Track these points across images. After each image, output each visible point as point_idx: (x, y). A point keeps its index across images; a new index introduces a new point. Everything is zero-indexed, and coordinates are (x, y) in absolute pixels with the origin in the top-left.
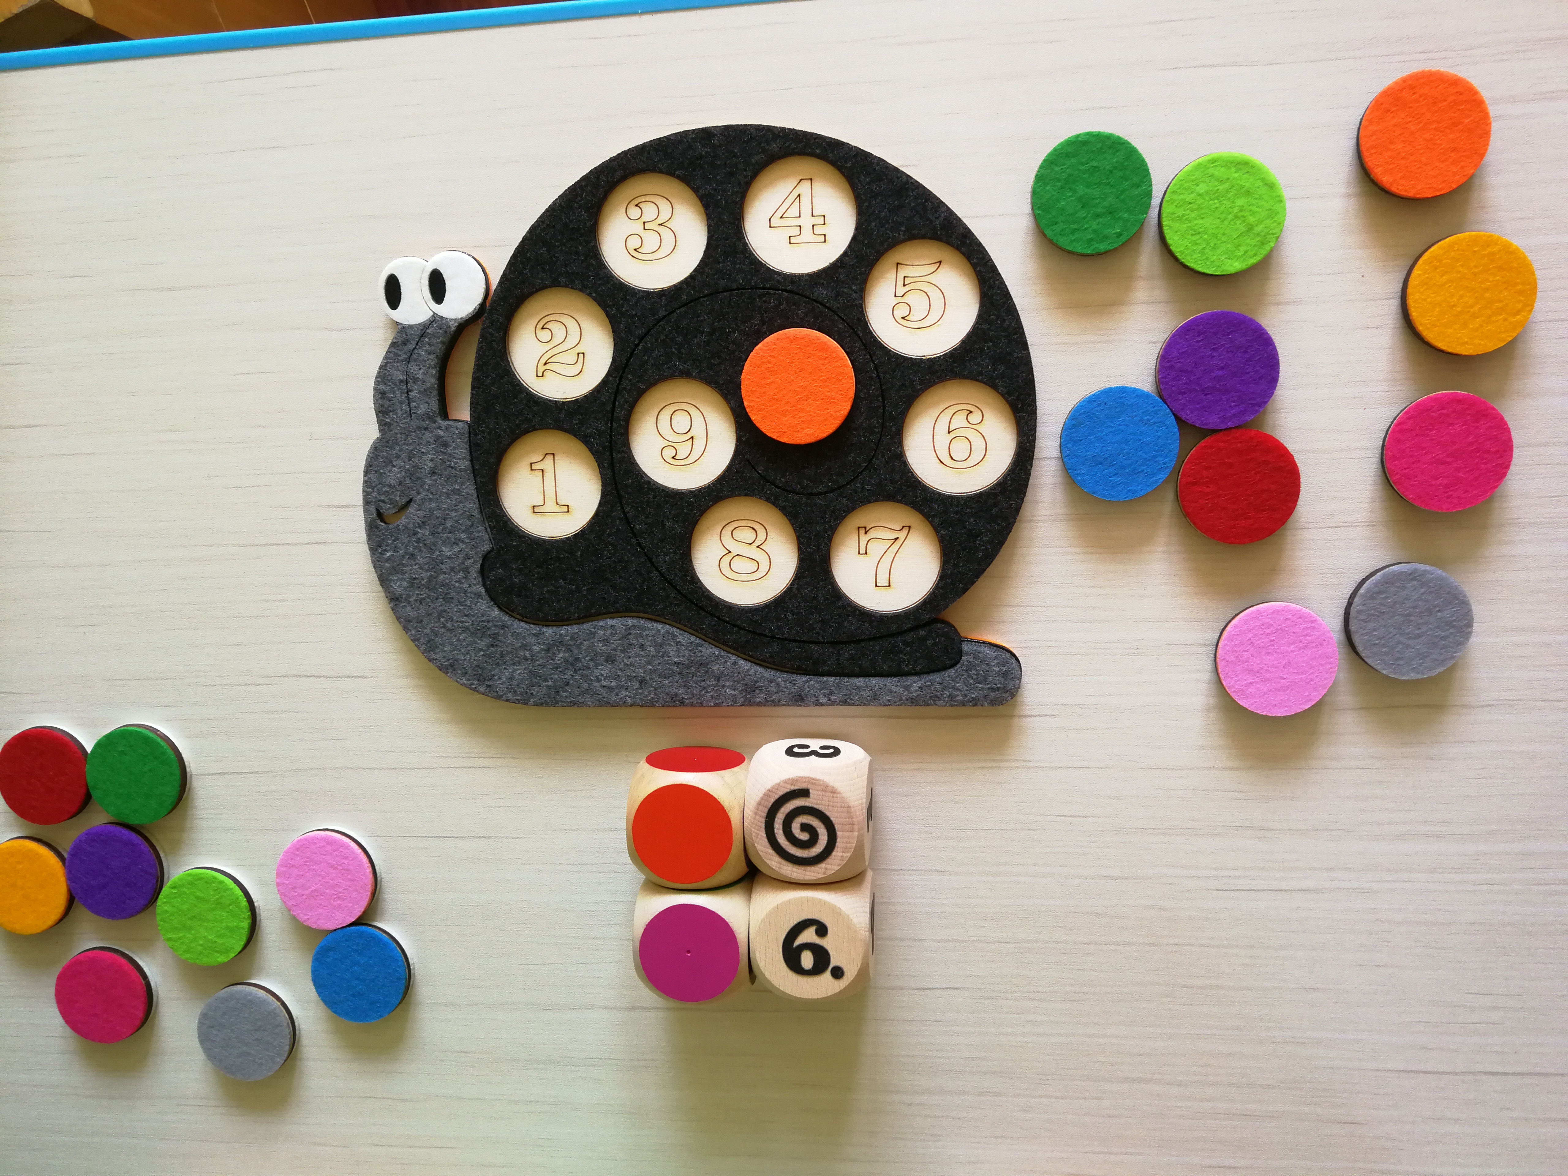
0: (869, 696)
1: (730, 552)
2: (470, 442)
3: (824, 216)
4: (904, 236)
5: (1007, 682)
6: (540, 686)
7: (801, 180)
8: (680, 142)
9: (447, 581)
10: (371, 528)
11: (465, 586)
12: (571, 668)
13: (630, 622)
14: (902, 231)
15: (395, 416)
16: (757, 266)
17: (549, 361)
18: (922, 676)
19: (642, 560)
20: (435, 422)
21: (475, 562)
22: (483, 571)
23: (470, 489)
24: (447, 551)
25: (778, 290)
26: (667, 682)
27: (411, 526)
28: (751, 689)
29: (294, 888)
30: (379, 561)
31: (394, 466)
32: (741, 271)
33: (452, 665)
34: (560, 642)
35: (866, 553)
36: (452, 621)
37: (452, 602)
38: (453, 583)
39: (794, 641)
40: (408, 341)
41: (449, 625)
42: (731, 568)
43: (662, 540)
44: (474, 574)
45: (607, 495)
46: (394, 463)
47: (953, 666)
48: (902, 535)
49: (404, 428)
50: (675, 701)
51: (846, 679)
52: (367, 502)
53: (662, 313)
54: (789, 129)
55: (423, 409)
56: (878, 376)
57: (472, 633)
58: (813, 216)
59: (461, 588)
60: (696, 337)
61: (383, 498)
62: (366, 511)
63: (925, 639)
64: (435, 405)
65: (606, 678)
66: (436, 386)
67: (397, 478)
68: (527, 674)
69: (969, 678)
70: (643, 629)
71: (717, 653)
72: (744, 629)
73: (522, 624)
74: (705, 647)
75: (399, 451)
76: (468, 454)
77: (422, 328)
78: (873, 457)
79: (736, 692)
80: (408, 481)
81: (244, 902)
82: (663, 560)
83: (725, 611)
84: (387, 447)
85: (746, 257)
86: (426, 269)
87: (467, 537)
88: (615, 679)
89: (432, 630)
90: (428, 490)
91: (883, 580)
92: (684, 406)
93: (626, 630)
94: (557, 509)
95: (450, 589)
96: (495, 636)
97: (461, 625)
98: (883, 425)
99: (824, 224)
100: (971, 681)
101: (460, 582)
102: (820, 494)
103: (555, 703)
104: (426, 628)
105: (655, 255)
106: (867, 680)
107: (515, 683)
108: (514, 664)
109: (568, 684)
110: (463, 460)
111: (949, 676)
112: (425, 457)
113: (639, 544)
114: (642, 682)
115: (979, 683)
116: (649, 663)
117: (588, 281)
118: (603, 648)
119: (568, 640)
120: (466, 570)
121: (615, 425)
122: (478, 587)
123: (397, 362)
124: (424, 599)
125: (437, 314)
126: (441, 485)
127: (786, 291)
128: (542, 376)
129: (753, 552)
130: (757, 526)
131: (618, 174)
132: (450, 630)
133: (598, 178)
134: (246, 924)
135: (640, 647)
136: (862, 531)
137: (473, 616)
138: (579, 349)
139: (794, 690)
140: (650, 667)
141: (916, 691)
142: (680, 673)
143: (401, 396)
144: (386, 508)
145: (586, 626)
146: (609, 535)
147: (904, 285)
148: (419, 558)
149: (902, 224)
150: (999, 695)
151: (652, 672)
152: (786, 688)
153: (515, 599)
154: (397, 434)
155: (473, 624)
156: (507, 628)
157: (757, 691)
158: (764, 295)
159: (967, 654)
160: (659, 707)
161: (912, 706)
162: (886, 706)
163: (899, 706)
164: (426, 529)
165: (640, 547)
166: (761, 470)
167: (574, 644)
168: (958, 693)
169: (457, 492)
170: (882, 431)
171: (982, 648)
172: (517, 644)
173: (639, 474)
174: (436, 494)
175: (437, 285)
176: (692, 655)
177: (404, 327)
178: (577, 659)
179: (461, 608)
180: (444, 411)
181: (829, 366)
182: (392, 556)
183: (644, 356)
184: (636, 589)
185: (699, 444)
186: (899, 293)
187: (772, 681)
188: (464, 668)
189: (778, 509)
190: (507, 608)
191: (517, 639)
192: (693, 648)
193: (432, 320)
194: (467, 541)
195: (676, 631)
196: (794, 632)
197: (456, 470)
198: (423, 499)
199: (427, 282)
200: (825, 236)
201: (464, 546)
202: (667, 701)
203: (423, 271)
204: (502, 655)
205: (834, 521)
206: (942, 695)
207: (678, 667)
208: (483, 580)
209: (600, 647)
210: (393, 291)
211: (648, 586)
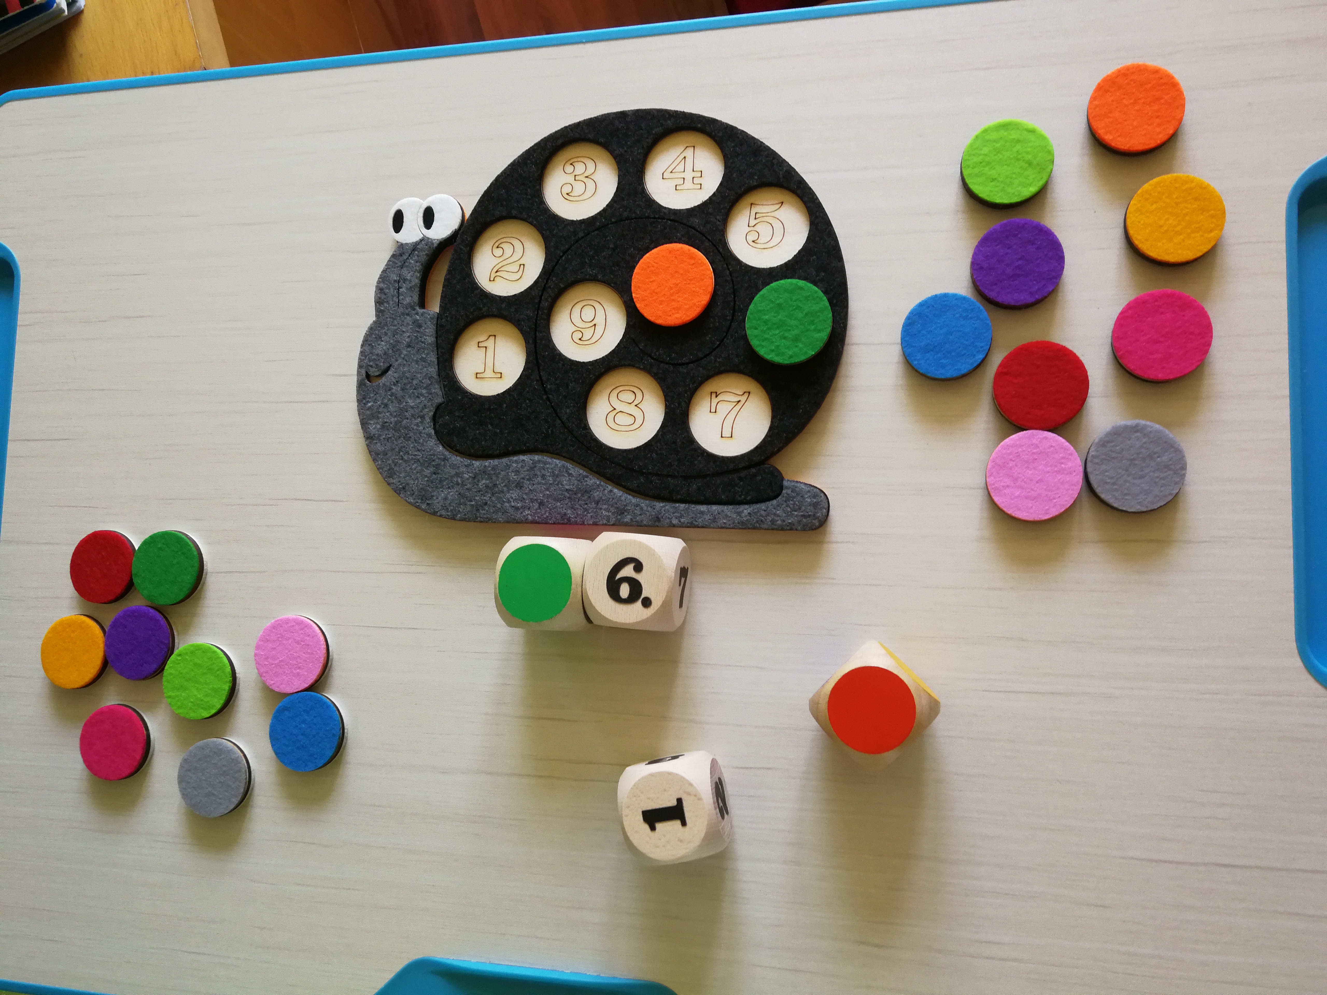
0: (709, 519)
1: (615, 409)
2: (437, 325)
3: (701, 171)
4: (756, 182)
5: (816, 511)
6: (466, 504)
7: (687, 147)
8: (604, 120)
9: (408, 425)
10: (361, 385)
12: (490, 492)
13: (536, 457)
14: (755, 179)
15: (388, 306)
16: (651, 203)
17: (500, 270)
18: (751, 505)
19: (549, 411)
20: (414, 309)
21: (430, 410)
22: (434, 418)
23: (433, 358)
24: (411, 403)
25: (664, 219)
26: (559, 504)
27: (388, 384)
28: (622, 511)
29: (267, 658)
30: (362, 409)
31: (382, 341)
32: (639, 206)
34: (484, 472)
35: (716, 412)
36: (408, 454)
37: (410, 440)
38: (412, 426)
39: (657, 475)
40: (404, 253)
41: (405, 458)
42: (614, 421)
43: (565, 397)
44: (428, 420)
45: (530, 362)
47: (775, 497)
48: (743, 399)
49: (393, 314)
50: (563, 520)
51: (693, 506)
52: (360, 367)
53: (581, 235)
54: (681, 112)
55: (408, 300)
56: (732, 280)
57: (422, 464)
58: (693, 171)
59: (417, 430)
60: (604, 251)
61: (371, 364)
62: (359, 373)
63: (755, 475)
64: (416, 298)
65: (515, 500)
66: (419, 285)
67: (383, 350)
68: (457, 495)
69: (787, 506)
70: (545, 463)
71: (598, 483)
72: (619, 465)
73: (458, 458)
75: (387, 330)
76: (435, 333)
77: (414, 244)
78: (724, 338)
79: (610, 514)
80: (390, 351)
81: (228, 669)
82: (565, 412)
84: (379, 327)
85: (644, 197)
86: (422, 206)
87: (426, 393)
88: (521, 501)
89: (393, 462)
90: (403, 359)
91: (727, 433)
92: (591, 302)
93: (532, 463)
94: (493, 375)
95: (410, 430)
96: (437, 466)
97: (414, 457)
98: (733, 315)
99: (701, 176)
100: (789, 509)
101: (417, 425)
102: (683, 364)
104: (389, 460)
105: (581, 198)
106: (709, 506)
107: (448, 502)
108: (449, 488)
109: (486, 504)
110: (430, 336)
111: (772, 505)
112: (405, 335)
113: (548, 398)
114: (541, 504)
115: (796, 511)
116: (547, 489)
117: (532, 213)
118: (514, 477)
119: (490, 471)
120: (422, 417)
121: (540, 313)
122: (430, 429)
123: (395, 268)
124: (390, 438)
125: (425, 236)
126: (414, 354)
127: (671, 220)
128: (494, 280)
129: (632, 410)
130: (636, 390)
131: (560, 142)
132: (406, 461)
133: (546, 144)
134: (227, 687)
135: (542, 477)
136: (714, 395)
137: (424, 451)
138: (521, 262)
139: (653, 513)
140: (548, 493)
141: (746, 516)
142: (569, 498)
143: (394, 291)
144: (374, 372)
145: (505, 460)
146: (528, 392)
147: (755, 219)
148: (390, 407)
149: (755, 175)
150: (810, 521)
151: (549, 496)
152: (648, 511)
153: (455, 439)
154: (387, 318)
155: (422, 457)
156: (447, 460)
157: (626, 514)
158: (654, 222)
159: (787, 488)
160: (551, 524)
161: (742, 529)
162: (722, 528)
163: (732, 528)
164: (399, 386)
165: (549, 402)
166: (641, 346)
167: (494, 474)
168: (779, 518)
169: (423, 360)
170: (733, 318)
171: (798, 485)
172: (453, 472)
173: (554, 348)
174: (409, 361)
175: (429, 217)
176: (580, 484)
177: (402, 244)
178: (495, 485)
179: (416, 445)
180: (422, 303)
181: (695, 270)
182: (373, 405)
183: (565, 264)
184: (544, 433)
185: (599, 330)
186: (752, 224)
187: (637, 505)
188: (413, 490)
189: (652, 376)
190: (448, 445)
191: (453, 469)
192: (581, 479)
193: (421, 240)
194: (426, 395)
195: (569, 465)
196: (656, 468)
197: (425, 344)
198: (400, 365)
199: (422, 215)
200: (701, 184)
201: (424, 399)
202: (558, 520)
203: (420, 207)
204: (441, 481)
205: (693, 384)
206: (765, 520)
207: (568, 493)
208: (434, 425)
209: (513, 476)
210: (398, 221)
211: (552, 431)
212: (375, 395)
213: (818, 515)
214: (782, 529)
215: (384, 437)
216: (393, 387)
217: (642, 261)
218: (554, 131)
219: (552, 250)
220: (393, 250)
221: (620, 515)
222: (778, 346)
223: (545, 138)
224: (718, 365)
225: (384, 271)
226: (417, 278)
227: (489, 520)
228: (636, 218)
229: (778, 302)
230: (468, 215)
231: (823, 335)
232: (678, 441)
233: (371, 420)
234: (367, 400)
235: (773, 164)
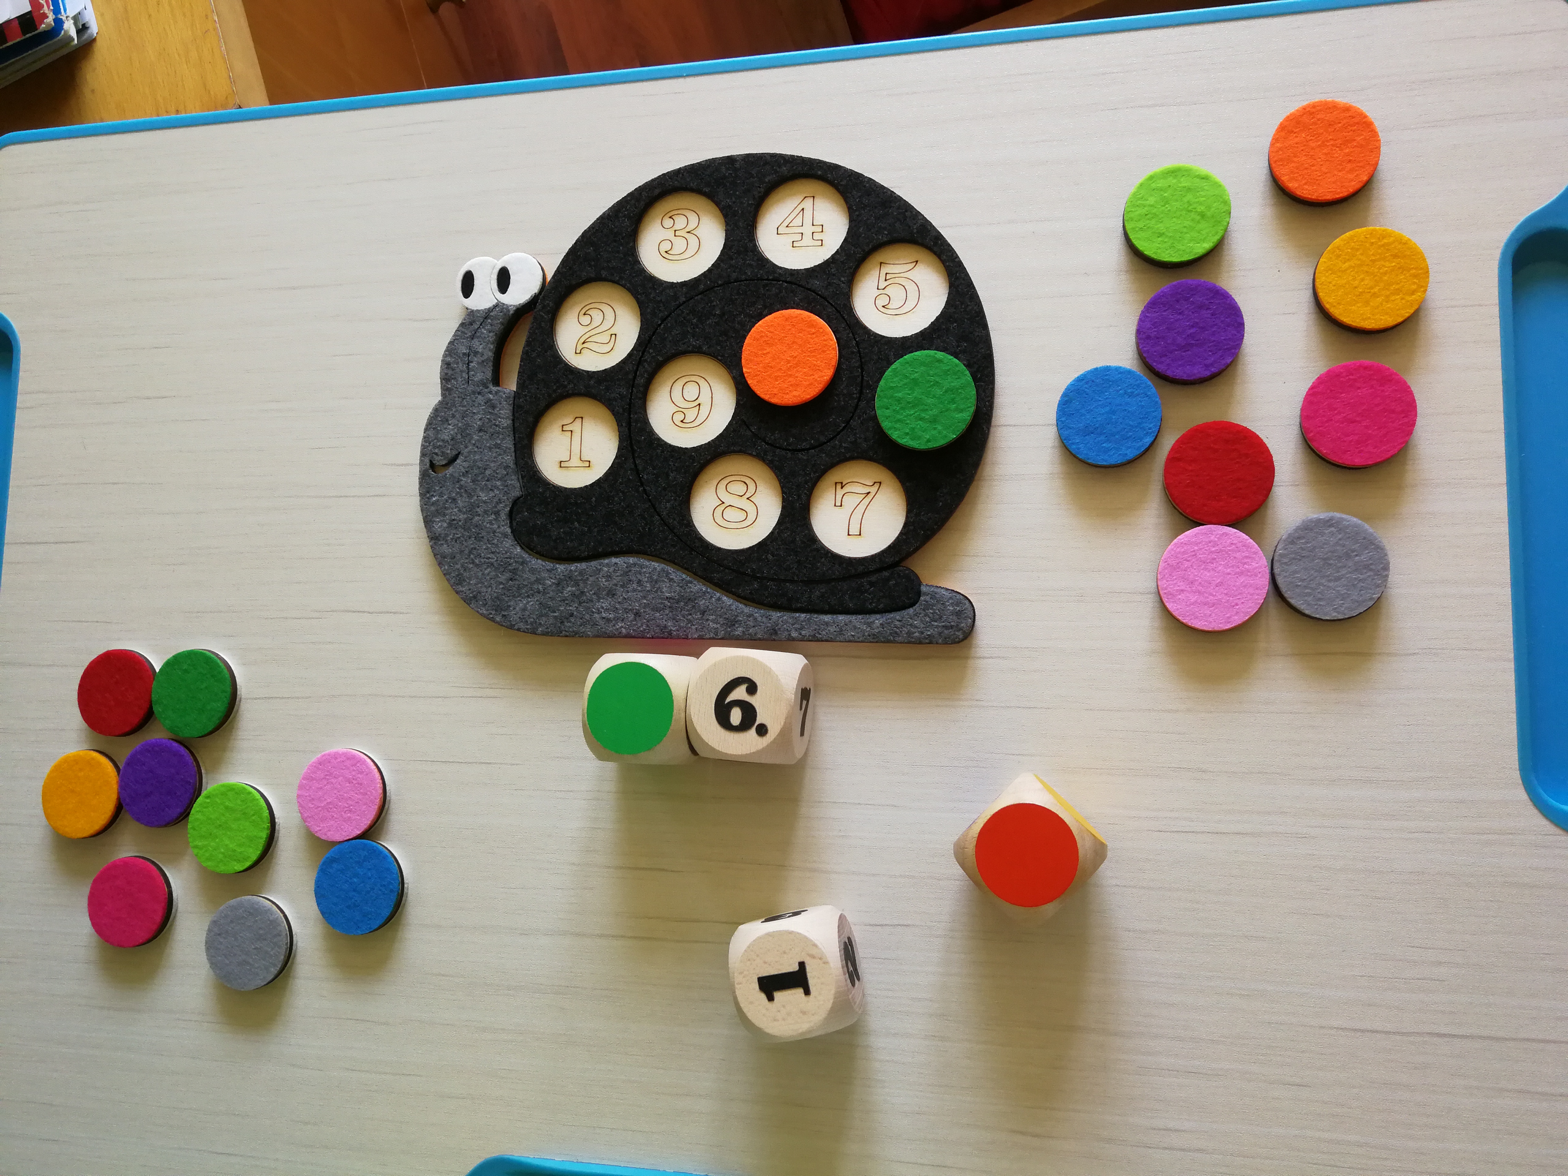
0: (835, 631)
1: (723, 503)
2: (514, 406)
3: (822, 226)
4: (886, 238)
5: (959, 621)
6: (548, 616)
7: (805, 197)
8: (709, 166)
9: (480, 522)
10: (424, 476)
11: (495, 526)
12: (576, 601)
13: (631, 560)
14: (885, 234)
15: (455, 383)
16: (764, 262)
17: (587, 341)
18: (884, 614)
19: (646, 506)
21: (506, 505)
22: (511, 515)
23: (508, 443)
24: (483, 496)
25: (779, 281)
26: (658, 614)
27: (456, 475)
28: (732, 623)
29: (311, 800)
30: (425, 505)
31: (449, 425)
32: (750, 265)
33: (475, 597)
34: (569, 578)
35: (841, 506)
36: (480, 557)
37: (482, 541)
38: (485, 524)
39: (773, 580)
40: (474, 321)
41: (477, 561)
42: (723, 517)
43: (665, 489)
44: (503, 516)
45: (623, 449)
46: (450, 422)
47: (912, 605)
48: (873, 490)
49: (461, 393)
50: (663, 633)
51: (816, 616)
52: (423, 455)
53: (682, 299)
54: (797, 156)
55: (479, 377)
56: (859, 352)
57: (496, 568)
58: (813, 225)
59: (491, 528)
60: (709, 319)
61: (436, 451)
63: (888, 580)
64: (489, 374)
65: (605, 610)
66: (492, 359)
67: (451, 435)
68: (538, 605)
69: (925, 615)
70: (642, 567)
71: (704, 589)
72: (729, 568)
73: (539, 561)
74: (694, 584)
75: (455, 412)
77: (487, 311)
78: (850, 420)
79: (718, 626)
80: (459, 436)
81: (266, 813)
82: (665, 507)
83: (714, 552)
84: (446, 408)
85: (755, 255)
86: (496, 267)
87: (501, 485)
88: (614, 611)
89: (462, 566)
90: (474, 445)
91: (854, 530)
92: (693, 378)
93: (627, 567)
94: (581, 464)
95: (482, 529)
97: (487, 560)
98: (861, 392)
99: (822, 231)
100: (928, 619)
101: (491, 523)
102: (802, 450)
103: (558, 633)
104: (457, 564)
105: (683, 257)
106: (835, 616)
107: (527, 613)
108: (528, 596)
109: (572, 615)
110: (506, 419)
111: (908, 614)
112: (476, 417)
113: (645, 490)
114: (637, 614)
115: (936, 621)
116: (644, 597)
117: (625, 274)
118: (605, 583)
119: (576, 576)
120: (497, 513)
121: (635, 391)
122: (505, 527)
123: (463, 339)
124: (459, 538)
125: (500, 302)
126: (487, 440)
127: (786, 282)
128: (580, 353)
129: (743, 503)
130: (748, 481)
131: (657, 192)
132: (477, 565)
133: (641, 193)
134: (264, 835)
135: (638, 583)
136: (839, 486)
137: (498, 553)
138: (612, 331)
139: (769, 625)
140: (645, 601)
141: (878, 627)
142: (670, 607)
143: (463, 366)
144: (439, 460)
145: (594, 564)
146: (621, 483)
147: (886, 280)
148: (459, 502)
149: (885, 229)
150: (952, 633)
151: (646, 606)
152: (763, 623)
153: (535, 539)
154: (455, 397)
155: (497, 560)
156: (526, 564)
157: (737, 626)
158: (767, 285)
159: (926, 594)
160: (649, 638)
161: (873, 642)
162: (850, 641)
163: (862, 642)
164: (469, 477)
165: (646, 495)
166: (754, 429)
167: (582, 580)
168: (916, 630)
169: (497, 446)
170: (860, 397)
171: (939, 590)
172: (533, 578)
173: (651, 433)
174: (480, 448)
175: (504, 279)
176: (683, 591)
177: (472, 311)
178: (582, 593)
179: (489, 546)
180: (496, 380)
181: (816, 339)
182: (438, 500)
183: (664, 334)
184: (639, 531)
185: (704, 410)
186: (881, 286)
187: (750, 616)
188: (485, 600)
189: (768, 465)
190: (528, 547)
191: (533, 574)
192: (684, 584)
193: (495, 306)
194: (501, 488)
195: (670, 569)
196: (772, 572)
197: (500, 428)
198: (470, 452)
199: (496, 277)
200: (822, 240)
201: (498, 492)
202: (657, 633)
203: (494, 268)
204: (519, 588)
205: (814, 473)
206: (901, 631)
207: (669, 602)
208: (511, 523)
209: (603, 582)
210: (468, 284)
211: (649, 528)
212: (441, 487)
213: (962, 625)
214: (921, 643)
215: (451, 537)
216: (462, 478)
217: (753, 329)
218: (650, 179)
219: (649, 316)
220: (463, 317)
221: (730, 627)
222: (913, 429)
223: (640, 187)
224: (843, 451)
225: (451, 343)
226: (490, 350)
227: (576, 634)
228: (746, 280)
229: (913, 377)
230: (549, 277)
231: (966, 416)
232: (798, 539)
233: (436, 516)
234: (432, 493)
235: (905, 218)
